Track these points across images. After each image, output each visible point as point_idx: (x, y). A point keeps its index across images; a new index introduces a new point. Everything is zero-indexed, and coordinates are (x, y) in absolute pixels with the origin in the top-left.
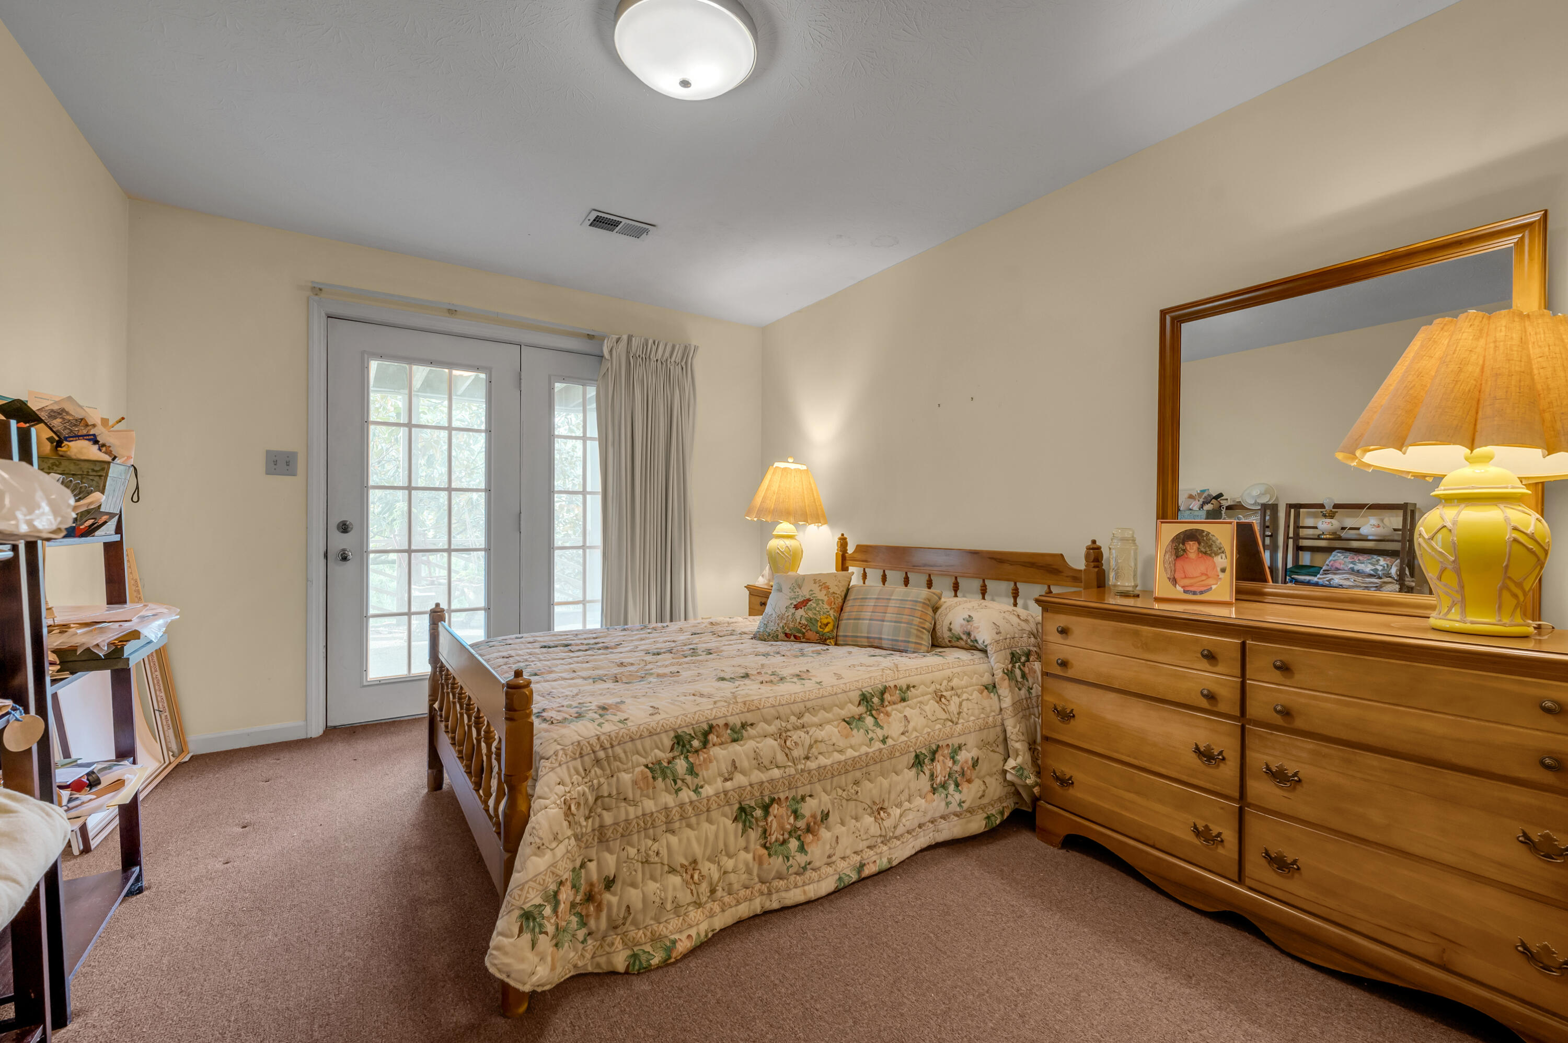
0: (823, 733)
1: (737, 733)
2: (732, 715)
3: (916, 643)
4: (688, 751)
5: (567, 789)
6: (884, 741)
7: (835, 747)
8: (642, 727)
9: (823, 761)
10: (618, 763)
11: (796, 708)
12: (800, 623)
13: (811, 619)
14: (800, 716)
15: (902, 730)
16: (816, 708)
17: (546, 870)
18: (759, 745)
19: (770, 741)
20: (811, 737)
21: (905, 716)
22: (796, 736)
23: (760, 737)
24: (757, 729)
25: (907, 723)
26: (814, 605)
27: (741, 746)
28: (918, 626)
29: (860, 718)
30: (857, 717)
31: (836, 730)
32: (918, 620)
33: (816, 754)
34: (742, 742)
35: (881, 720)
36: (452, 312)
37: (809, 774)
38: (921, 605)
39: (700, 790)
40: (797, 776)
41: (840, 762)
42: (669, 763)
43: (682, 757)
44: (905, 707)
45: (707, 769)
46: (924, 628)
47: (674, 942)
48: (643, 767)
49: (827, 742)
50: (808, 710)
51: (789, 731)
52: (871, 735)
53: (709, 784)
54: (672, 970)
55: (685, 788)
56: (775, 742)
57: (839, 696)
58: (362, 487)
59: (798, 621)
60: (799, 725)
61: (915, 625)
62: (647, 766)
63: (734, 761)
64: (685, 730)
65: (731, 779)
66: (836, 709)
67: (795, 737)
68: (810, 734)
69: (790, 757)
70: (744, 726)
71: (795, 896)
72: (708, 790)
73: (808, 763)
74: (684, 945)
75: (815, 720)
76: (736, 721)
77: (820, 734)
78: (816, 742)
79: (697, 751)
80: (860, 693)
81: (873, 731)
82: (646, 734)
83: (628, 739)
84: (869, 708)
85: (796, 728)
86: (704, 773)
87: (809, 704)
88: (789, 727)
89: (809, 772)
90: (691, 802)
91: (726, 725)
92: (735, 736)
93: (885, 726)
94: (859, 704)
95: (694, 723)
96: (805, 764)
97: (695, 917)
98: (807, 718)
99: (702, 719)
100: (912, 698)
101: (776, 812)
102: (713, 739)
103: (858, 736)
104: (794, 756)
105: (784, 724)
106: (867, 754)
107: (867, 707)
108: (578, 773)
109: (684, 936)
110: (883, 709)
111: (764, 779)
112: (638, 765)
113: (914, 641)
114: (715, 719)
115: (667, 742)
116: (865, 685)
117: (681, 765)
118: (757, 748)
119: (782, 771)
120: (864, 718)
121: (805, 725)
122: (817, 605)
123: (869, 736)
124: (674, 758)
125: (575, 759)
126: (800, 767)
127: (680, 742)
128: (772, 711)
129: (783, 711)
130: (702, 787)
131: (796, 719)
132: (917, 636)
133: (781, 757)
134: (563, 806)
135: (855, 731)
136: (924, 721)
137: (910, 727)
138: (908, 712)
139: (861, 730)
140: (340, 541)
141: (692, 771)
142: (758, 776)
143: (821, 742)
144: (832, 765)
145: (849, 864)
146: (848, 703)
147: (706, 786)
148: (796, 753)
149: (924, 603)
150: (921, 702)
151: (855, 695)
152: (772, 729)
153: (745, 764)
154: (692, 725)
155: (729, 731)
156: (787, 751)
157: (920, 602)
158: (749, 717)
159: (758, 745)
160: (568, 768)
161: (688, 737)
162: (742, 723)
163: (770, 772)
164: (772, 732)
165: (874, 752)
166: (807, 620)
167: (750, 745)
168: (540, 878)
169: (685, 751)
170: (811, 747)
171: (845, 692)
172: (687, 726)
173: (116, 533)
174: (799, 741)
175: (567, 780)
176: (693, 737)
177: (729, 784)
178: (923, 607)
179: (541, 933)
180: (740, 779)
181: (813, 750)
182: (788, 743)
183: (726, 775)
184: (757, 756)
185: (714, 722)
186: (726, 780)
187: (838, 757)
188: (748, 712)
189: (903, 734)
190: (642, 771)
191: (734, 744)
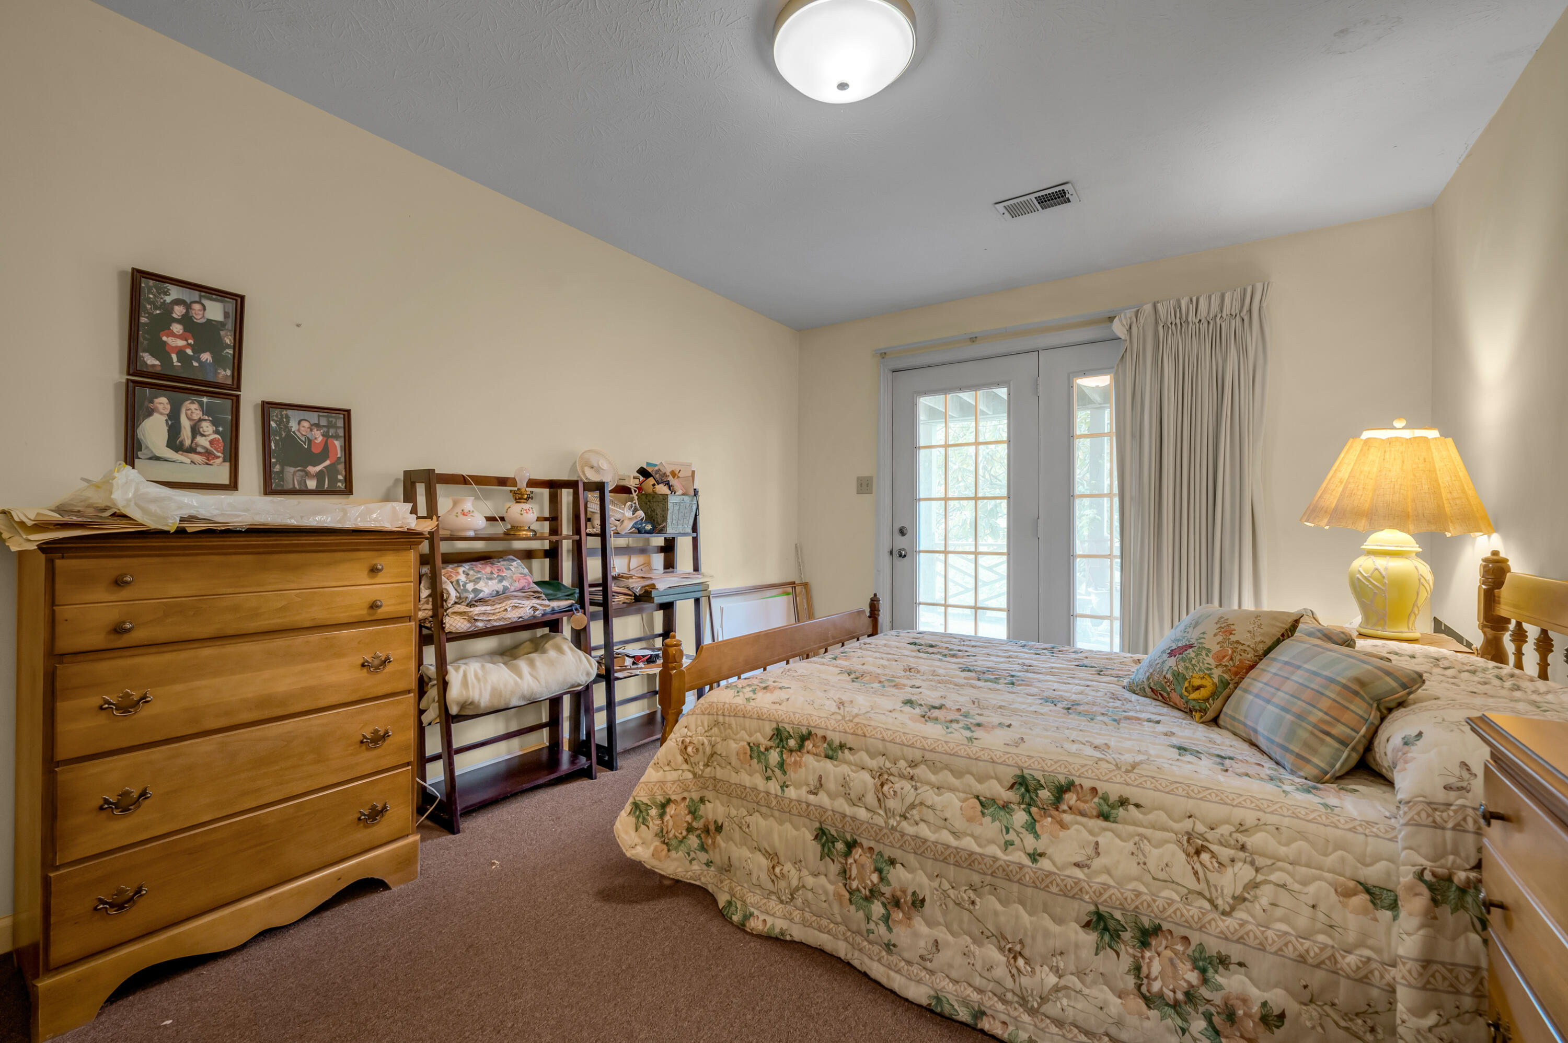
0: (937, 799)
1: (833, 751)
2: (834, 730)
3: (1299, 756)
4: (783, 747)
5: (689, 734)
6: (1035, 856)
7: (947, 823)
8: (739, 708)
9: (924, 831)
10: (730, 732)
11: (911, 753)
12: (1165, 677)
13: (1179, 673)
14: (913, 764)
15: (1078, 859)
16: (938, 764)
17: (656, 782)
18: (853, 775)
19: (866, 776)
20: (917, 795)
21: (1097, 843)
22: (900, 784)
23: (856, 765)
24: (855, 756)
25: (1093, 854)
26: (1193, 655)
27: (835, 766)
28: (1315, 726)
29: (1005, 807)
30: (1001, 803)
31: (958, 804)
32: (1321, 714)
33: (917, 818)
34: (835, 762)
35: (1043, 826)
36: (973, 340)
37: (902, 836)
38: (1338, 688)
39: (785, 788)
40: (885, 831)
41: (948, 847)
42: (767, 749)
43: (778, 750)
44: (1105, 829)
45: (795, 772)
46: (1328, 734)
47: (751, 915)
48: (746, 743)
49: (937, 812)
50: (924, 761)
51: (892, 774)
52: (1012, 836)
53: (796, 788)
54: (740, 935)
55: (774, 779)
56: (872, 780)
57: (981, 763)
58: (913, 500)
59: (1164, 673)
60: (906, 774)
61: (1309, 723)
62: (749, 744)
63: (820, 777)
64: (786, 726)
65: (816, 794)
66: (970, 779)
67: (897, 786)
68: (919, 791)
69: (883, 806)
70: (842, 746)
71: (877, 970)
72: (792, 793)
73: (904, 824)
74: (755, 924)
75: (933, 778)
76: (836, 738)
77: (930, 796)
78: (921, 804)
79: (791, 751)
80: (1019, 773)
81: (1018, 833)
82: (755, 716)
83: (741, 714)
84: (1027, 799)
85: (902, 776)
86: (792, 775)
87: (928, 755)
88: (893, 770)
89: (903, 835)
90: (777, 796)
91: (824, 738)
92: (830, 753)
93: (1045, 838)
94: (1012, 787)
95: (796, 723)
96: (899, 823)
97: (773, 908)
98: (922, 771)
99: (805, 723)
100: (1125, 822)
101: (857, 857)
102: (808, 746)
103: (989, 827)
104: (888, 807)
105: (888, 765)
106: (995, 859)
107: (1023, 796)
108: (703, 725)
109: (762, 917)
110: (1055, 813)
111: (848, 813)
112: (743, 740)
113: (1297, 750)
114: (815, 727)
115: (769, 729)
116: (1036, 766)
117: (774, 757)
118: (848, 776)
119: (870, 815)
120: (1013, 810)
121: (915, 777)
122: (1197, 655)
123: (1008, 837)
124: (771, 747)
125: (704, 714)
126: (892, 822)
127: (779, 736)
128: (880, 745)
129: (894, 750)
130: (787, 787)
131: (906, 765)
132: (1306, 745)
133: (871, 799)
134: (680, 744)
135: (987, 820)
136: (1134, 870)
137: (1097, 863)
138: (1105, 839)
139: (997, 822)
140: (901, 542)
141: (782, 765)
142: (842, 805)
143: (928, 807)
144: (935, 843)
145: (956, 991)
146: (992, 778)
147: (791, 788)
148: (891, 803)
149: (1345, 687)
150: (1143, 837)
151: (1009, 774)
152: (873, 764)
153: (831, 785)
154: (794, 724)
155: (825, 745)
156: (880, 795)
157: (1338, 683)
158: (850, 741)
159: (850, 773)
160: (697, 718)
161: (786, 734)
162: (840, 743)
163: (856, 809)
164: (870, 767)
165: (1009, 863)
166: (1173, 675)
167: (844, 769)
168: (650, 785)
169: (781, 745)
170: (912, 806)
171: (993, 762)
172: (789, 724)
173: (693, 532)
174: (899, 791)
175: (693, 727)
176: (791, 736)
177: (812, 798)
178: (1339, 694)
179: (643, 824)
180: (823, 799)
181: (914, 812)
182: (886, 788)
183: (812, 788)
184: (845, 784)
185: (814, 731)
186: (811, 792)
187: (946, 837)
188: (852, 734)
189: (1077, 865)
190: (743, 747)
191: (828, 761)
